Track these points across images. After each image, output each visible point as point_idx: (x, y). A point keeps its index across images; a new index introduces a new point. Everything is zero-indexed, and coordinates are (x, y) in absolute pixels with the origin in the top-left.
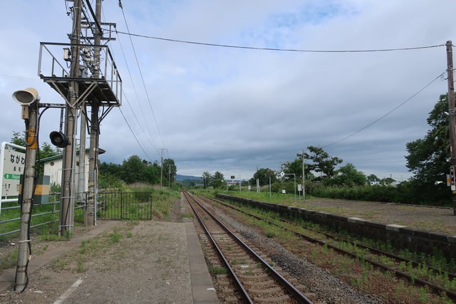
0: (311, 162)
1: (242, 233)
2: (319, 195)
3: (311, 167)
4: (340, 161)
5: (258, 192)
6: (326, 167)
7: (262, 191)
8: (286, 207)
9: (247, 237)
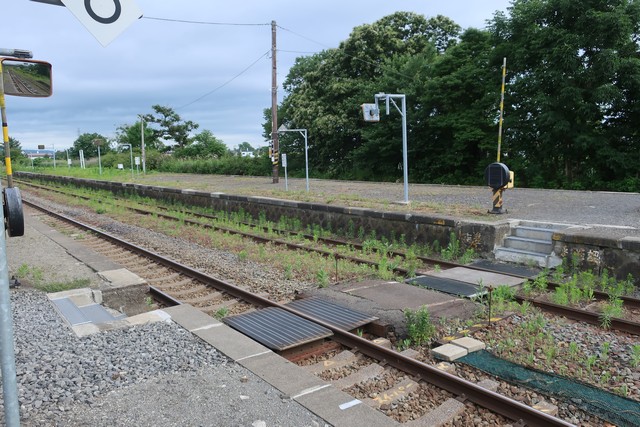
0: (157, 127)
1: (67, 213)
2: (167, 169)
3: (157, 134)
4: (196, 127)
5: (83, 167)
6: (178, 133)
7: (88, 166)
8: (120, 184)
9: (72, 215)
